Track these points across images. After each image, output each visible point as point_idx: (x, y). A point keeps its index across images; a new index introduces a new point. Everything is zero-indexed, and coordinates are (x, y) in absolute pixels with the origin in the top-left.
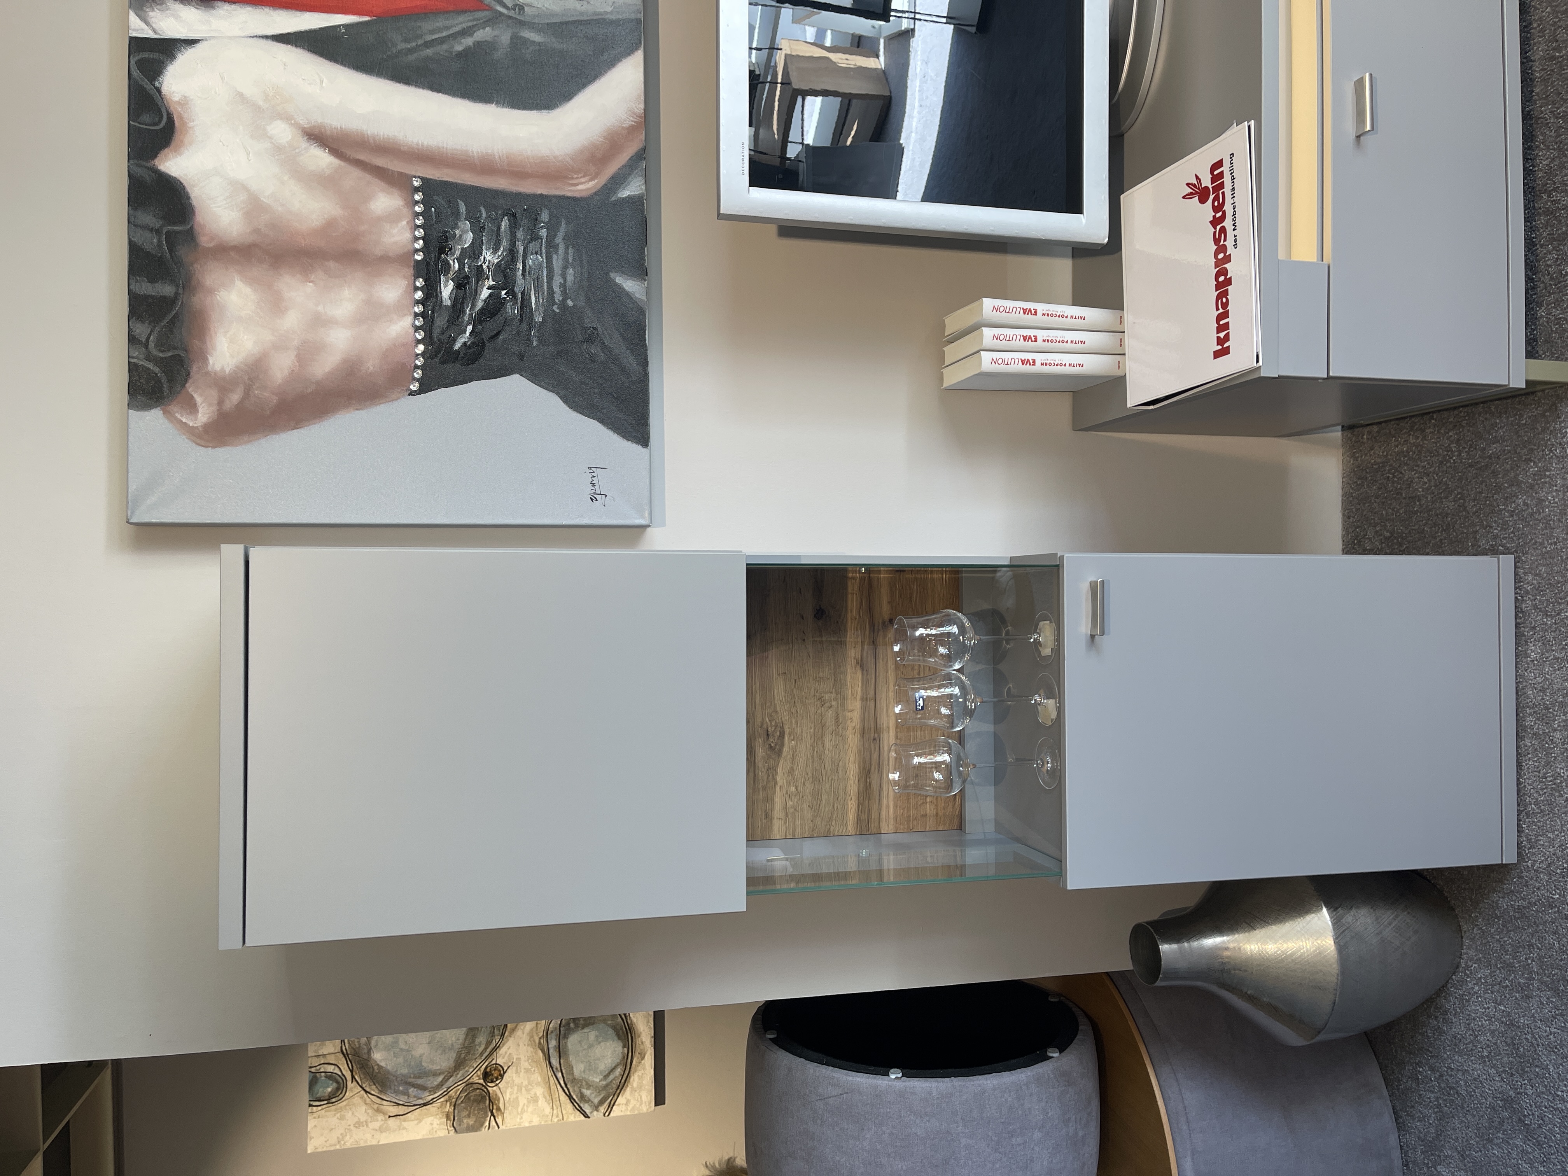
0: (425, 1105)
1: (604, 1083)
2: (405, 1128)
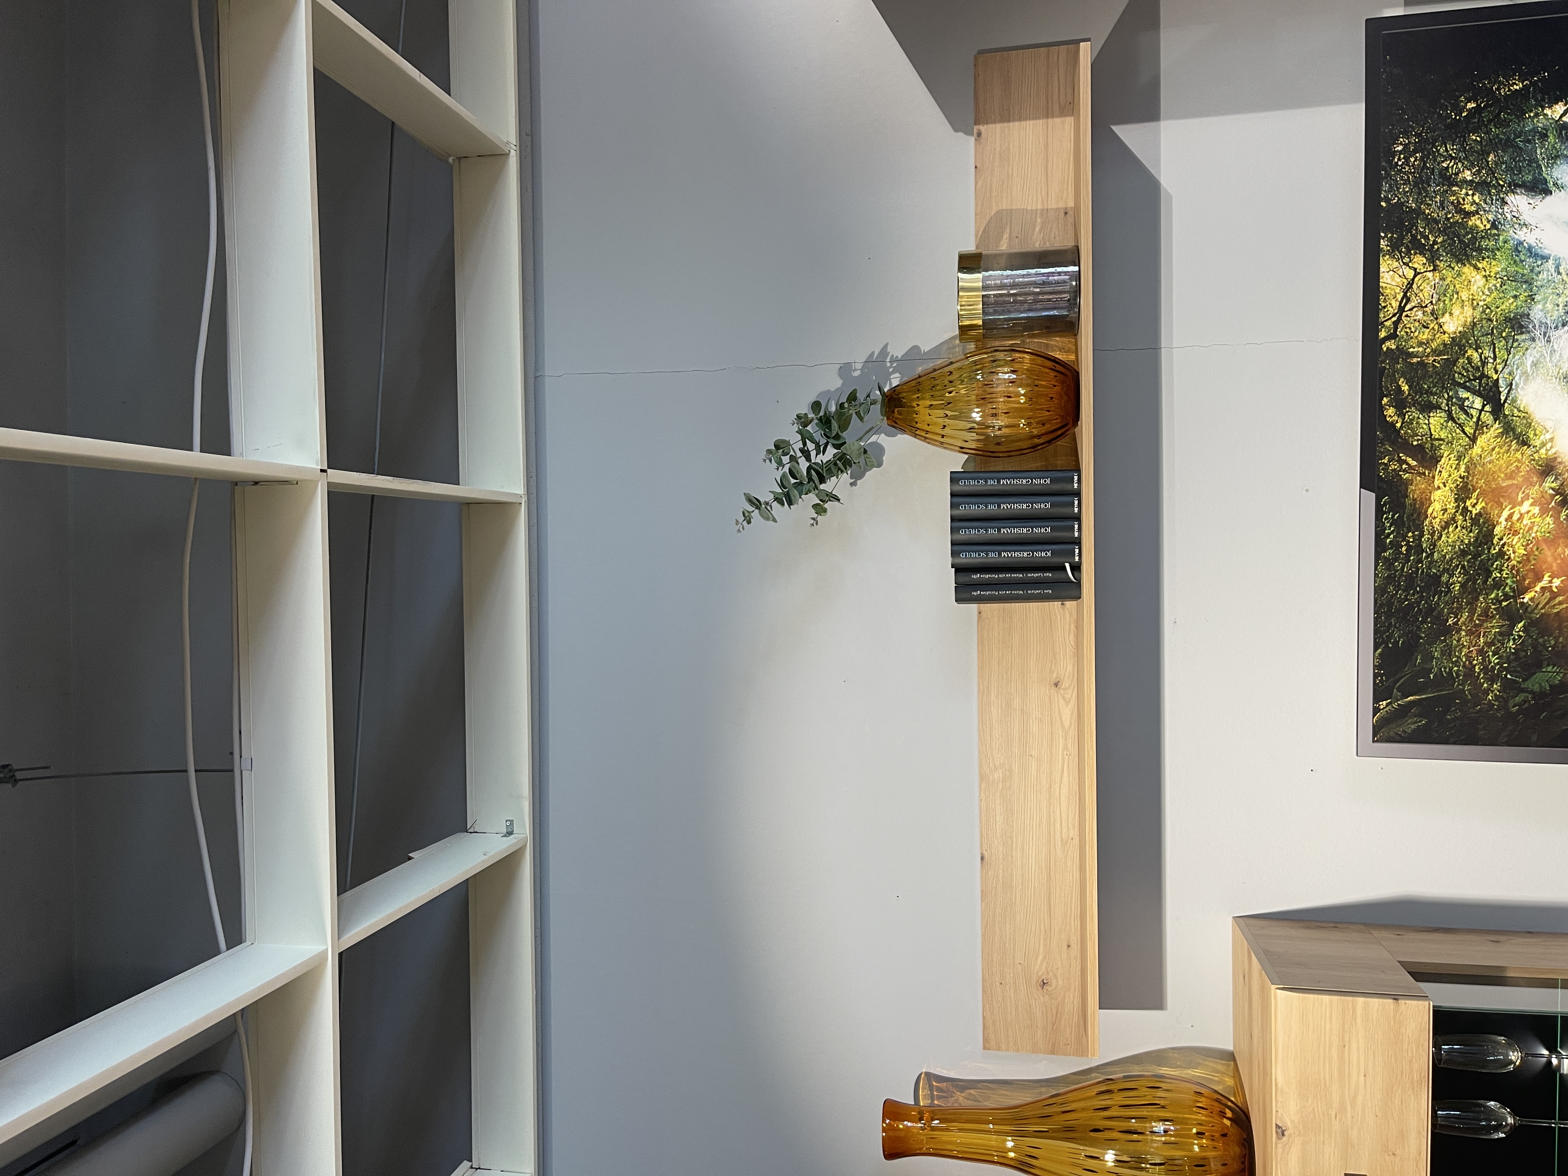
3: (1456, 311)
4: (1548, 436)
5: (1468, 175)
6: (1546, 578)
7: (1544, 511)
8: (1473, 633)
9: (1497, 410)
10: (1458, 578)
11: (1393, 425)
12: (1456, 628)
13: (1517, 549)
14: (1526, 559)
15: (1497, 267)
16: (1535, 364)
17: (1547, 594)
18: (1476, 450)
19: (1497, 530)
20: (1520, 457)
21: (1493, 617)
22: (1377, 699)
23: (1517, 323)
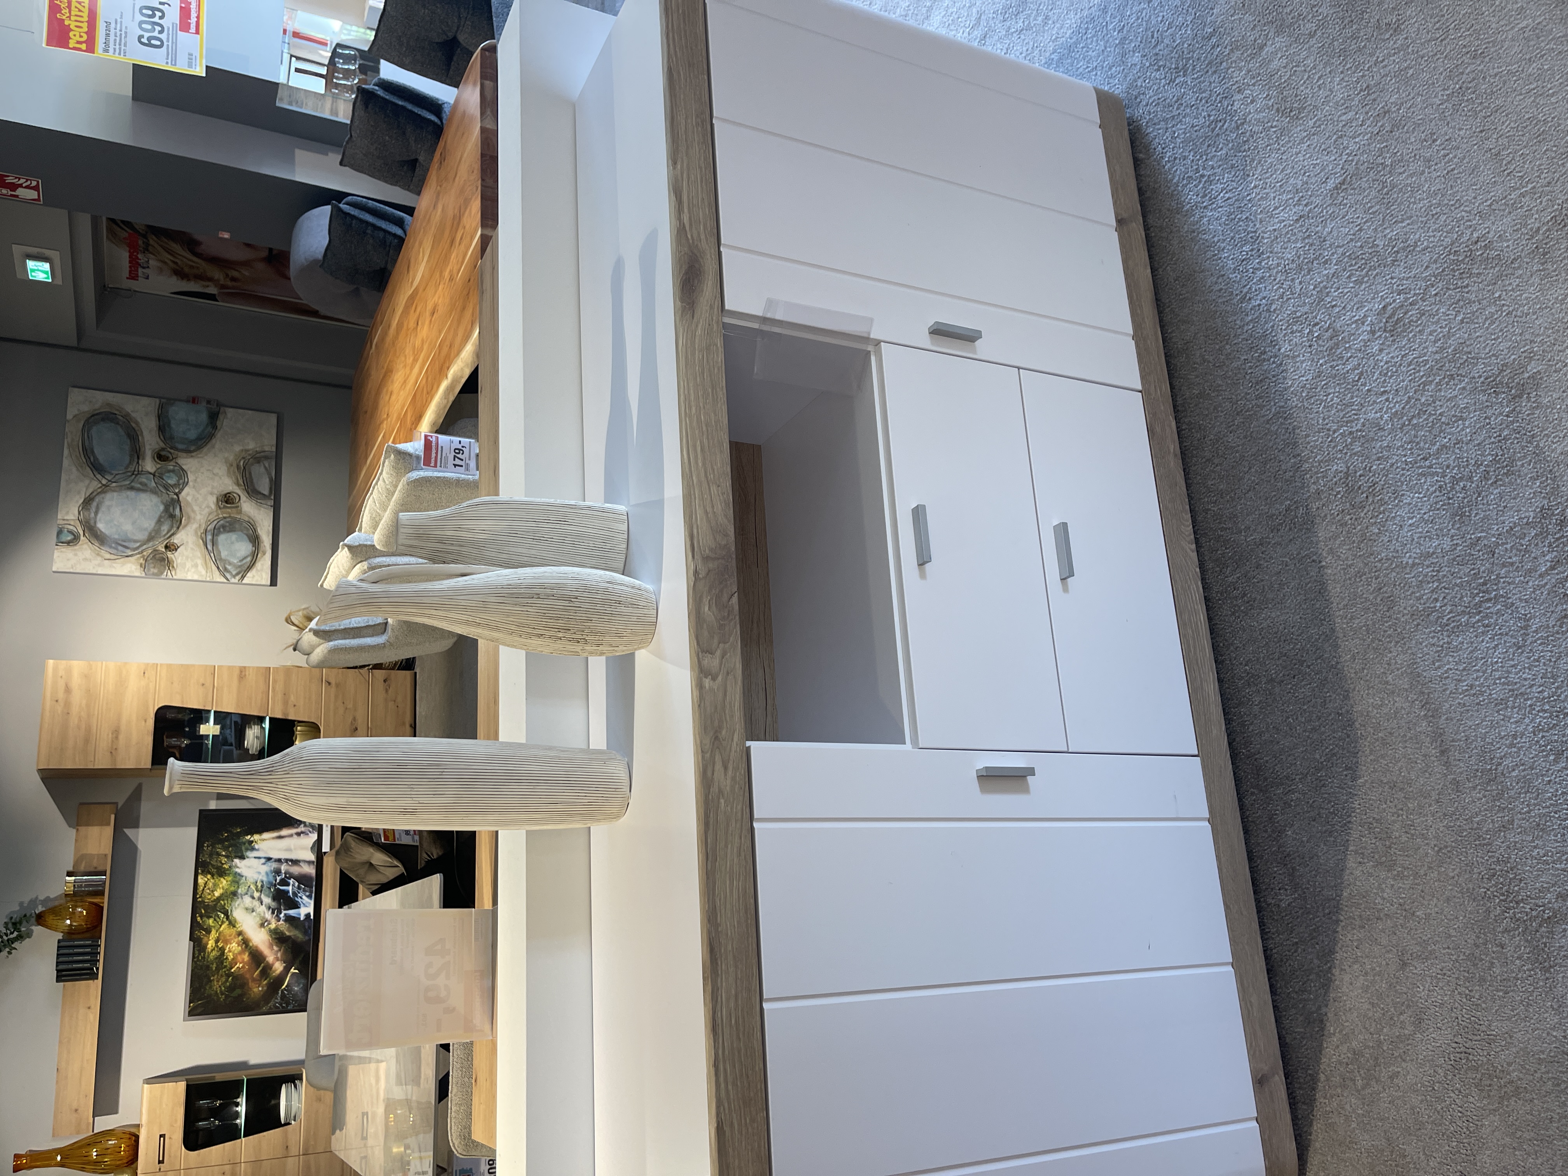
0: (127, 556)
1: (240, 564)
2: (114, 567)
3: (218, 890)
4: (241, 924)
5: (224, 853)
6: (238, 964)
7: (238, 946)
8: (218, 981)
9: (228, 918)
10: (215, 965)
11: (199, 922)
12: (213, 980)
13: (231, 956)
14: (233, 959)
15: (230, 879)
16: (238, 905)
17: (238, 969)
18: (221, 929)
19: (226, 951)
20: (233, 931)
21: (223, 976)
22: (190, 1003)
23: (234, 894)
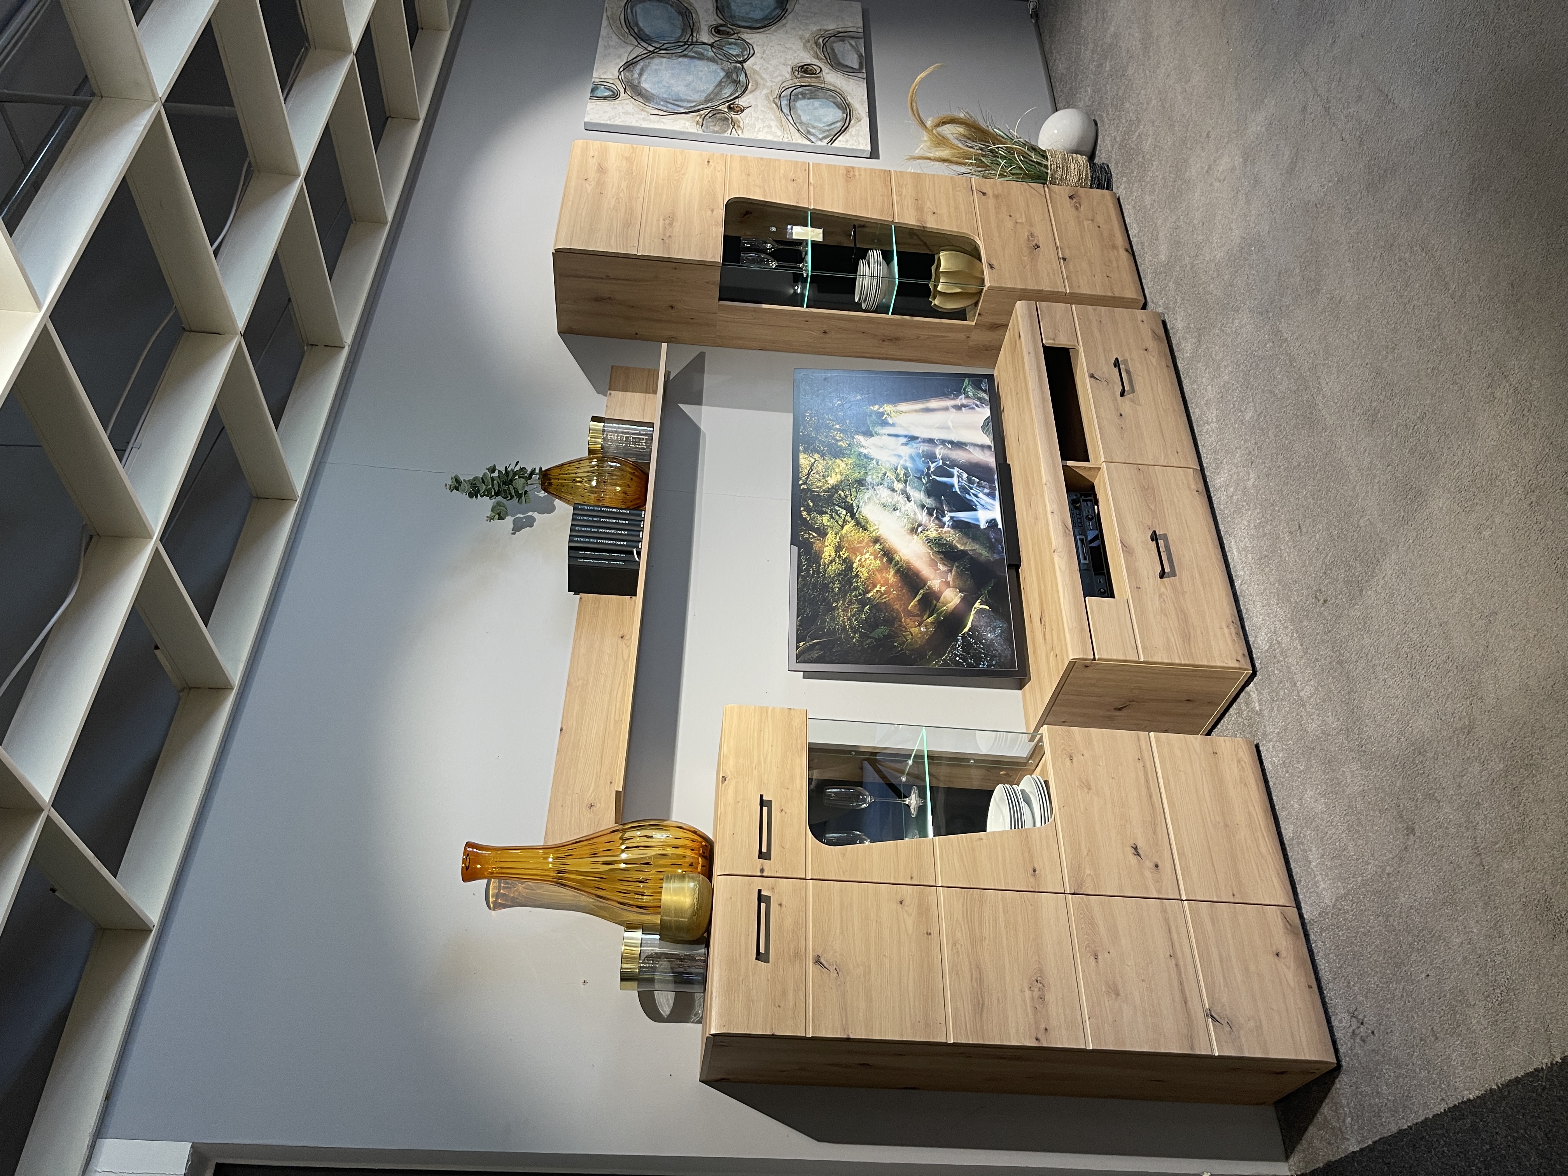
0: (679, 114)
1: (827, 129)
2: (663, 122)
3: (833, 475)
4: (876, 527)
5: (838, 427)
6: (878, 586)
7: (876, 558)
8: (845, 610)
9: (853, 516)
10: (837, 585)
11: (806, 519)
12: (837, 608)
13: (864, 574)
14: (868, 578)
15: (851, 461)
16: (869, 499)
17: (879, 594)
18: (844, 531)
19: (854, 565)
20: (864, 536)
21: (854, 603)
22: (798, 642)
23: (860, 483)
